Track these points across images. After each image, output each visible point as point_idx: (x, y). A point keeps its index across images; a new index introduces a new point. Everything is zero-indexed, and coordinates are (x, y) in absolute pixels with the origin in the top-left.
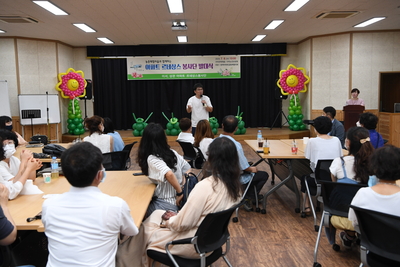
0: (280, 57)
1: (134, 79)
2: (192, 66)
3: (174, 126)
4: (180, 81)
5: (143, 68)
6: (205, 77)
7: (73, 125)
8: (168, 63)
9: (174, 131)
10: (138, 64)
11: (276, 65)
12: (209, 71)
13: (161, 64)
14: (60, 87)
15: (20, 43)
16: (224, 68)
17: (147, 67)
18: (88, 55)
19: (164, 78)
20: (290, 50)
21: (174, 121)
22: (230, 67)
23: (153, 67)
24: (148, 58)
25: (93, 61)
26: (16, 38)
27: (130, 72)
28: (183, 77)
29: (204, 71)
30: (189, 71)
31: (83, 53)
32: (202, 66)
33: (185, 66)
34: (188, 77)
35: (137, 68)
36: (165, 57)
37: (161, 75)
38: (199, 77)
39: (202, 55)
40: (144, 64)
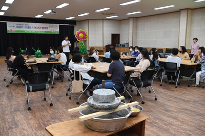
1: (11, 32)
2: (38, 28)
3: (39, 53)
4: (33, 34)
5: (15, 27)
6: (44, 33)
8: (27, 26)
9: (39, 55)
10: (12, 25)
12: (46, 30)
13: (24, 26)
16: (52, 29)
17: (18, 27)
19: (26, 32)
21: (39, 51)
22: (55, 29)
23: (20, 27)
27: (9, 29)
28: (34, 32)
29: (44, 30)
30: (37, 30)
32: (43, 28)
33: (35, 28)
34: (37, 33)
35: (12, 27)
36: (26, 23)
37: (24, 31)
38: (42, 33)
39: (43, 23)
40: (16, 26)
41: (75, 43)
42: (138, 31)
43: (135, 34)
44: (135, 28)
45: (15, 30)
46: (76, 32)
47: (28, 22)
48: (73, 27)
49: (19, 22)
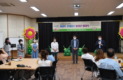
0: (119, 22)
1: (55, 31)
2: (80, 26)
4: (75, 32)
5: (59, 27)
6: (85, 30)
7: (30, 50)
8: (70, 25)
10: (57, 25)
12: (87, 28)
13: (67, 25)
14: (25, 34)
15: (9, 16)
16: (94, 27)
17: (61, 26)
18: (37, 22)
22: (97, 26)
23: (63, 26)
25: (39, 24)
26: (7, 14)
27: (54, 28)
28: (76, 30)
29: (85, 28)
30: (78, 28)
31: (35, 21)
32: (84, 26)
33: (77, 26)
34: (78, 30)
35: (57, 27)
36: (68, 22)
38: (83, 30)
39: (84, 21)
40: (60, 25)
45: (59, 29)
47: (70, 21)
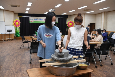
1: (31, 22)
5: (34, 20)
10: (32, 19)
11: (65, 20)
13: (38, 19)
14: (14, 24)
17: (35, 20)
18: (19, 16)
20: (69, 17)
23: (36, 20)
24: (35, 17)
25: (20, 18)
27: (30, 21)
31: (17, 15)
33: (44, 20)
35: (32, 20)
36: (39, 17)
37: (38, 22)
40: (34, 19)
41: (67, 29)
42: (108, 21)
43: (105, 23)
44: (106, 19)
46: (67, 22)
47: (40, 17)
48: (66, 19)
49: (36, 16)
